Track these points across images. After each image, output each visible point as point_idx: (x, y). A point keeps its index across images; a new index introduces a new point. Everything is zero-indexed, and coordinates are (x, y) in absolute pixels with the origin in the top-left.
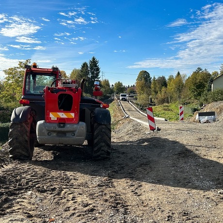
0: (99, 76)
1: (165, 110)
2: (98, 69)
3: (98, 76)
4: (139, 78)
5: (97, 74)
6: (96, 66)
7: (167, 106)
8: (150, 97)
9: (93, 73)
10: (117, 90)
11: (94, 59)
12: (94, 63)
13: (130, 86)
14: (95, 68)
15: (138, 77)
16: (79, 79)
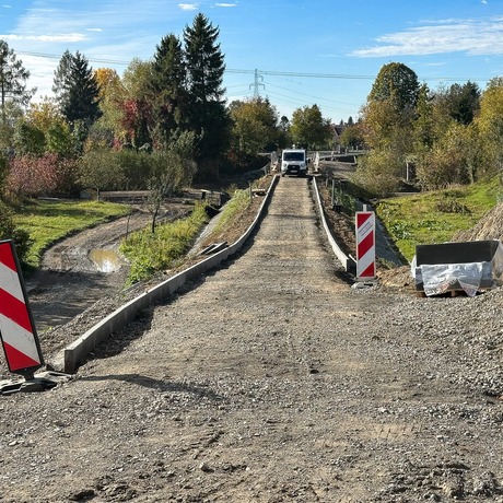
0: (221, 87)
1: (443, 209)
2: (216, 61)
3: (218, 84)
4: (379, 92)
5: (215, 80)
6: (209, 49)
7: (458, 195)
8: (407, 161)
9: (197, 75)
10: (303, 134)
11: (201, 22)
12: (202, 35)
13: (355, 121)
14: (205, 55)
15: (376, 88)
16: (150, 96)
